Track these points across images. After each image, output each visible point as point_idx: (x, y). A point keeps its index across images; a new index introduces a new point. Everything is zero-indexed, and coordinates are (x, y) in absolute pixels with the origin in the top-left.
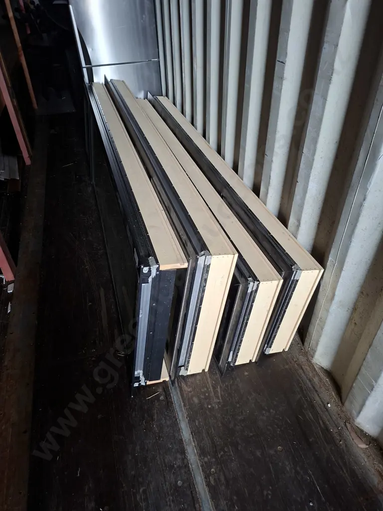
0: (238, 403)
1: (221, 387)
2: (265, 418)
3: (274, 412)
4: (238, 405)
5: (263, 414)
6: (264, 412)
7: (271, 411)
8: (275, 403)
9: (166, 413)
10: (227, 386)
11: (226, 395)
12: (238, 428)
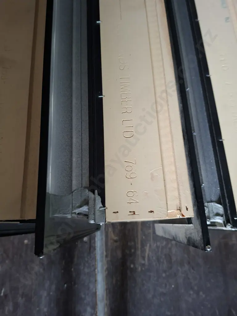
0: (165, 272)
1: (150, 246)
2: (190, 300)
3: (204, 296)
4: (164, 275)
5: (190, 294)
6: (191, 292)
7: (201, 293)
8: (209, 285)
9: (86, 259)
10: (158, 247)
11: (154, 258)
12: (156, 301)
